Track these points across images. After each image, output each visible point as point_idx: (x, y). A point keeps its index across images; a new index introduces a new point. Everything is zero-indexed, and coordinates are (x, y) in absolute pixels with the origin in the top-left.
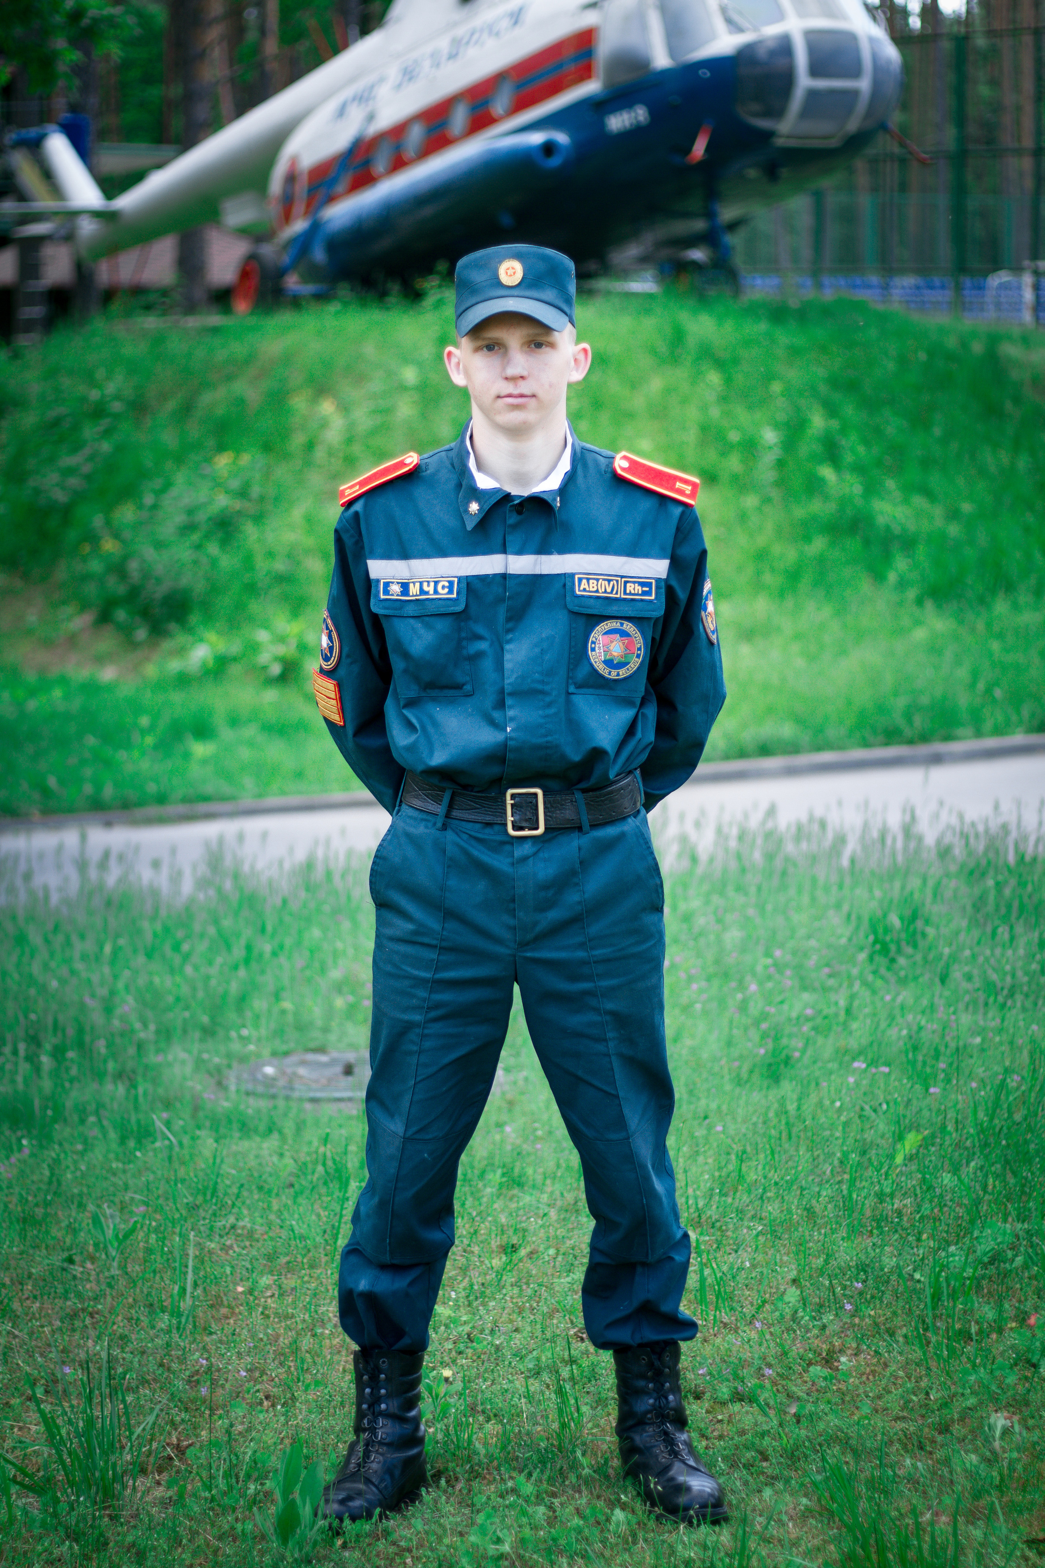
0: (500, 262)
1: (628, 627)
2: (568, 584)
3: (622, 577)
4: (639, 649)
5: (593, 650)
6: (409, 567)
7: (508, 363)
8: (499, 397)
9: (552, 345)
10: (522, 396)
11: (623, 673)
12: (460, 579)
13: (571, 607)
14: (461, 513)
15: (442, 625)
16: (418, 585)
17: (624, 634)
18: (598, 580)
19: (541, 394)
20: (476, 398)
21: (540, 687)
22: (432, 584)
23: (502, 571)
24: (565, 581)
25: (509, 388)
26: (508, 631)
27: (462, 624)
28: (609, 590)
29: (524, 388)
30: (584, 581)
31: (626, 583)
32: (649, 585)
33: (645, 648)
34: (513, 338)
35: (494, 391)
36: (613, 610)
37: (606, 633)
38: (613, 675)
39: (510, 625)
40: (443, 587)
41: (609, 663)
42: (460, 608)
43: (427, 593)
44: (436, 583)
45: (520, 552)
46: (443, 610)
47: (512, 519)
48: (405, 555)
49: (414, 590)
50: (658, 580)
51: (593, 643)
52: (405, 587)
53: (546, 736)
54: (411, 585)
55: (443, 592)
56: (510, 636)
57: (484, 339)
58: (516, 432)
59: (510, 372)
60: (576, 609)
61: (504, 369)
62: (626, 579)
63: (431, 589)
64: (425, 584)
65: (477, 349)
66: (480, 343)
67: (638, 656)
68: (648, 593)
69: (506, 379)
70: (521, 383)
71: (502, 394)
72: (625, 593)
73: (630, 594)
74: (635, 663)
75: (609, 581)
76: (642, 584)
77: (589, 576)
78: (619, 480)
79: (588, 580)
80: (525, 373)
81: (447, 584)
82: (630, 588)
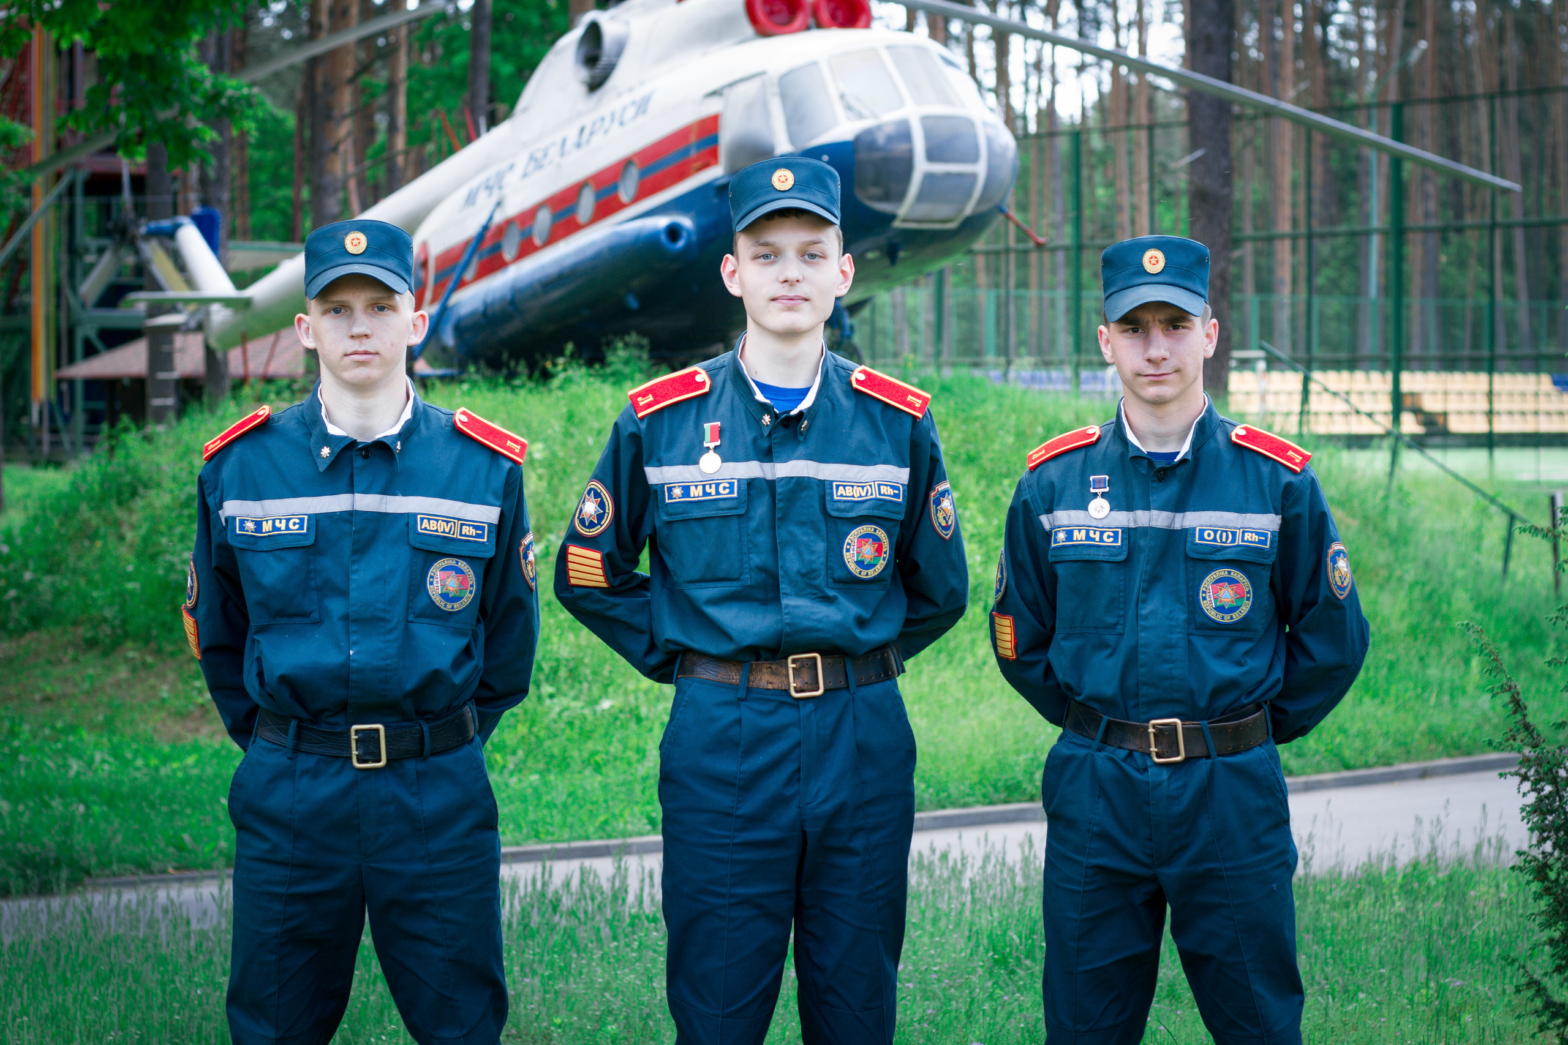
0: (347, 234)
1: (463, 565)
2: (411, 523)
3: (459, 519)
4: (472, 586)
5: (431, 583)
6: (262, 507)
7: (354, 322)
8: (346, 355)
9: (393, 308)
10: (366, 353)
11: (457, 606)
12: (310, 516)
13: (412, 542)
14: (312, 456)
15: (293, 558)
16: (270, 522)
17: (459, 571)
18: (437, 521)
19: (382, 351)
20: (324, 356)
21: (382, 615)
22: (284, 521)
23: (349, 508)
24: (409, 520)
25: (355, 346)
26: (354, 562)
27: (312, 557)
28: (447, 530)
29: (367, 345)
30: (426, 521)
31: (462, 525)
32: (482, 528)
33: (477, 585)
34: (358, 300)
35: (341, 350)
36: (449, 549)
37: (443, 570)
38: (449, 607)
39: (355, 558)
40: (295, 524)
41: (445, 596)
42: (310, 541)
43: (279, 529)
44: (288, 520)
45: (366, 491)
46: (293, 544)
47: (358, 462)
48: (258, 497)
49: (267, 527)
50: (490, 525)
51: (432, 577)
52: (258, 525)
53: (386, 659)
54: (264, 523)
55: (294, 528)
56: (355, 567)
57: (333, 302)
58: (361, 388)
59: (357, 330)
60: (417, 545)
61: (350, 328)
62: (463, 522)
63: (283, 526)
64: (277, 522)
65: (325, 312)
66: (328, 306)
67: (471, 592)
68: (481, 536)
69: (352, 337)
70: (365, 341)
71: (349, 352)
72: (461, 535)
73: (465, 535)
74: (468, 598)
75: (448, 522)
76: (476, 528)
77: (430, 517)
78: (458, 432)
79: (429, 520)
80: (368, 332)
81: (297, 521)
82: (465, 529)
